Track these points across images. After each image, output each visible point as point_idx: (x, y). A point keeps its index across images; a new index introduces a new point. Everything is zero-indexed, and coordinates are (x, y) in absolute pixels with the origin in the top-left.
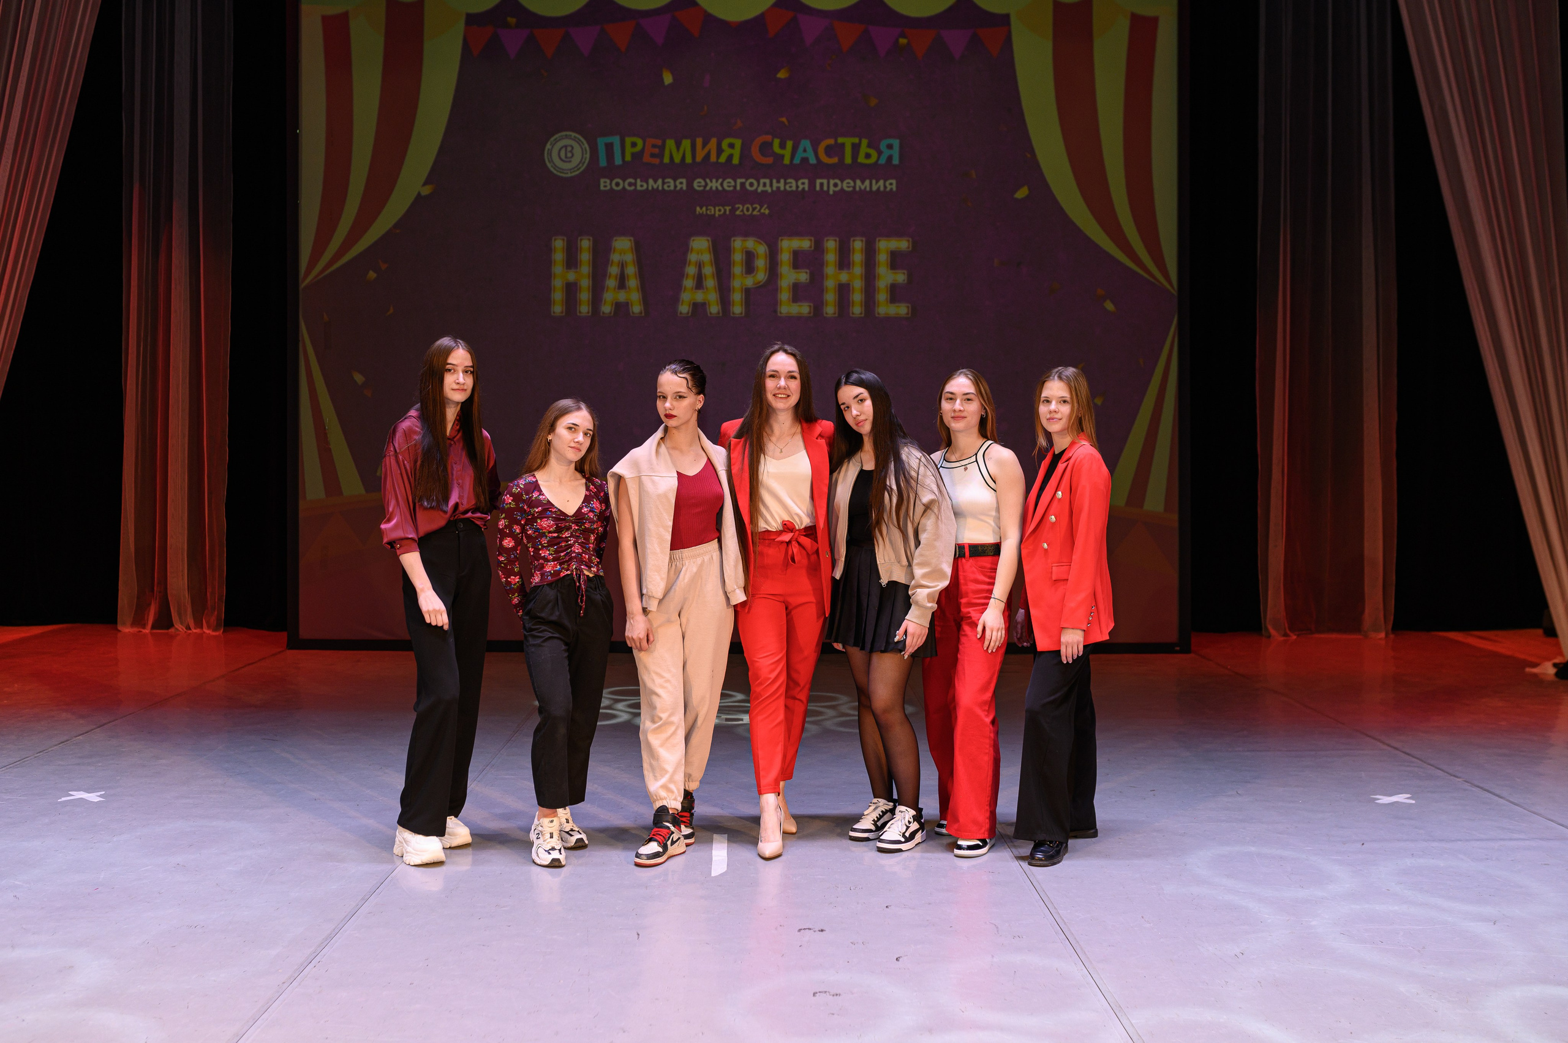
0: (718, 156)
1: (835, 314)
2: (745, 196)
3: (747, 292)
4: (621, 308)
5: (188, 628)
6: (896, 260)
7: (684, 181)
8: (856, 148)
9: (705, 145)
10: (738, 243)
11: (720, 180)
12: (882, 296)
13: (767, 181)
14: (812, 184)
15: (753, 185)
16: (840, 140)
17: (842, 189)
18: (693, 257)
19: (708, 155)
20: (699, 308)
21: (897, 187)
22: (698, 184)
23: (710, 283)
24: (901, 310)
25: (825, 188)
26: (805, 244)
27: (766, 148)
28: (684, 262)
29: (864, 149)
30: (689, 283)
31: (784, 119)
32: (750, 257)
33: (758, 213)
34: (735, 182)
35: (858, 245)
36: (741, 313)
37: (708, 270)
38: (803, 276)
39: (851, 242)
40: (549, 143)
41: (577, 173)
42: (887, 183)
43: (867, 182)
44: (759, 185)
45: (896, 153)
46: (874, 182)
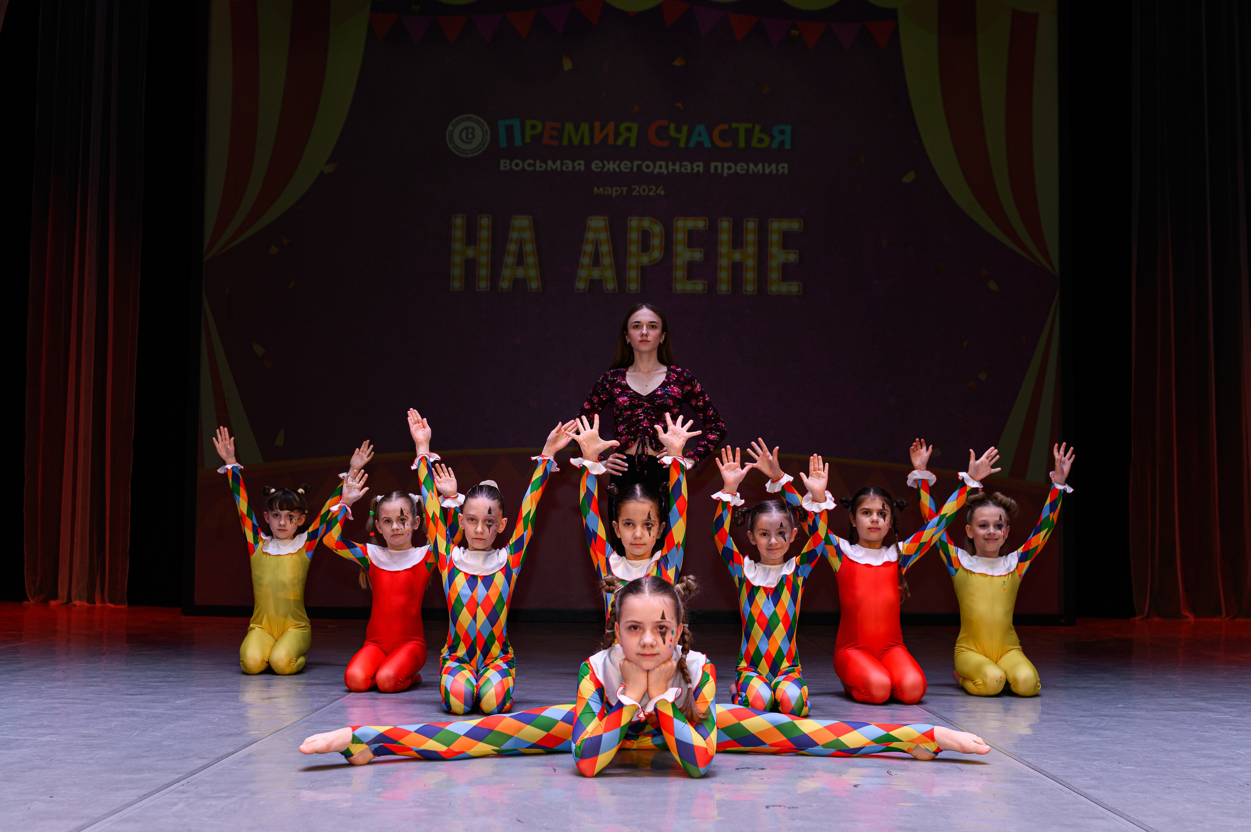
0: (616, 139)
1: (728, 291)
2: (641, 177)
3: (643, 269)
4: (519, 284)
6: (788, 240)
7: (582, 162)
8: (749, 133)
9: (602, 128)
10: (634, 223)
11: (617, 162)
12: (774, 275)
13: (663, 164)
14: (707, 167)
15: (648, 167)
16: (734, 125)
17: (736, 172)
18: (590, 236)
19: (606, 137)
20: (595, 284)
21: (789, 171)
22: (595, 166)
23: (607, 261)
24: (794, 288)
25: (719, 171)
26: (700, 224)
27: (662, 132)
28: (581, 240)
29: (757, 134)
30: (586, 260)
31: (679, 105)
32: (646, 236)
33: (654, 194)
34: (632, 164)
36: (637, 290)
37: (605, 248)
38: (698, 255)
39: (745, 223)
40: (451, 125)
41: (478, 153)
42: (780, 166)
43: (760, 166)
44: (655, 167)
45: (787, 138)
46: (767, 165)
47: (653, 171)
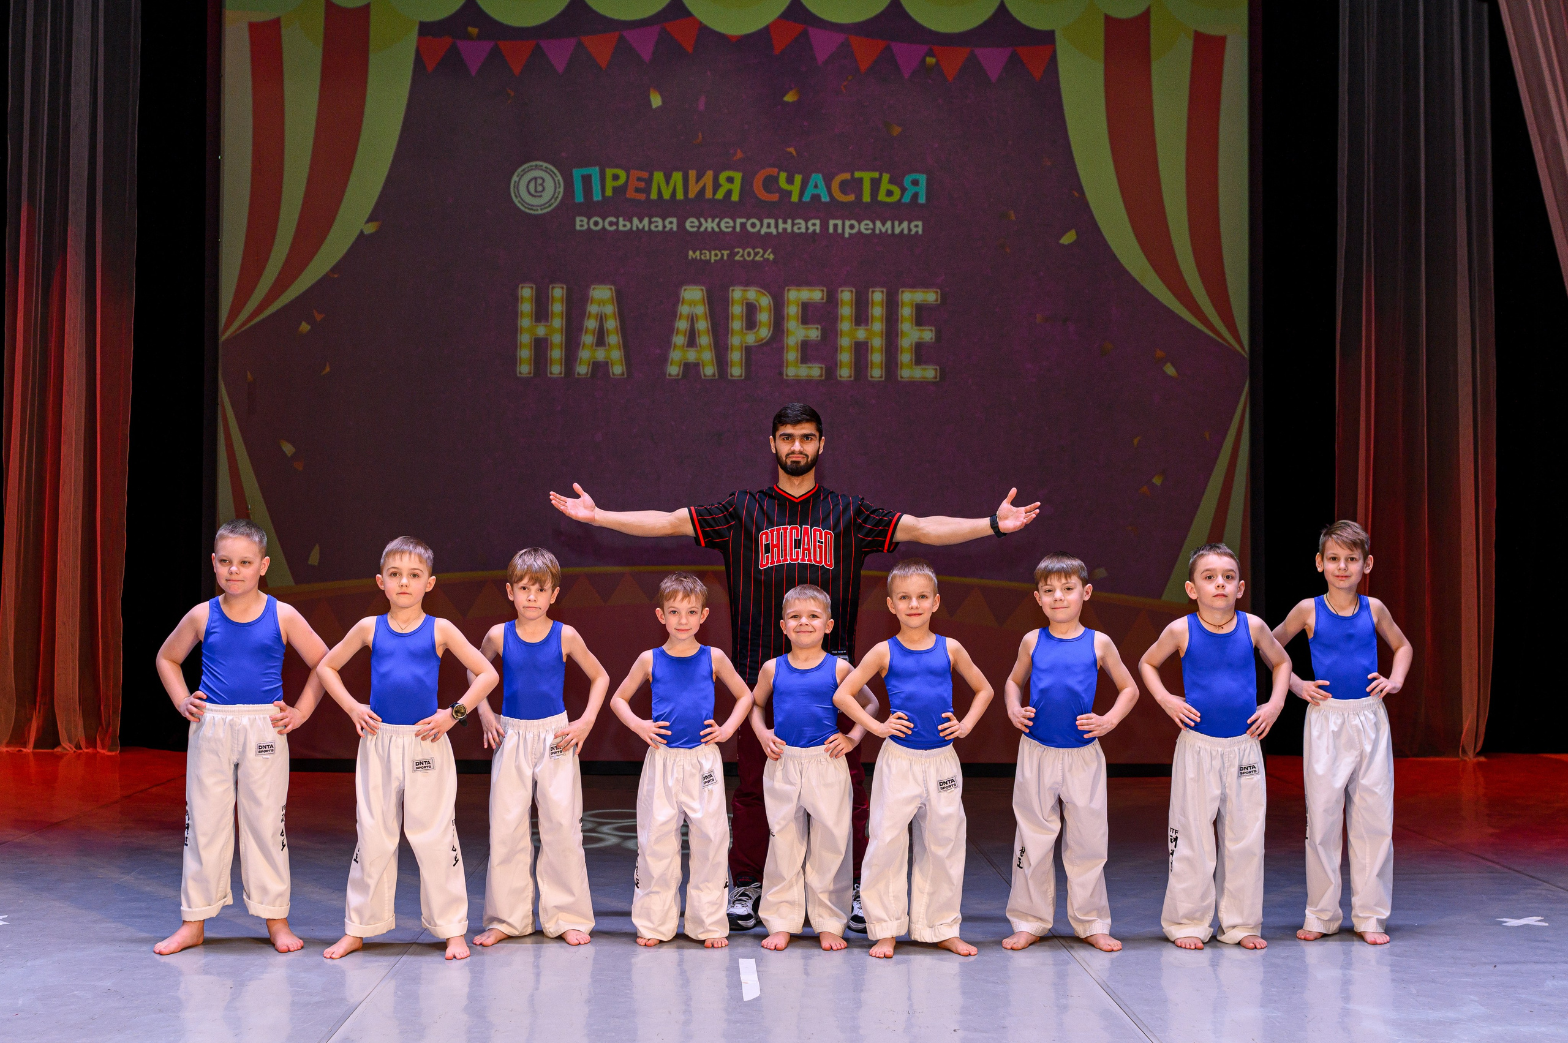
0: (715, 192)
1: (850, 377)
2: (745, 239)
3: (748, 350)
4: (600, 368)
5: (78, 747)
6: (922, 315)
7: (674, 220)
8: (875, 184)
9: (699, 179)
10: (736, 293)
11: (717, 220)
12: (906, 357)
13: (772, 222)
14: (824, 226)
15: (754, 226)
16: (857, 175)
17: (859, 232)
18: (684, 310)
19: (703, 190)
20: (691, 369)
21: (923, 230)
22: (691, 224)
23: (705, 340)
24: (929, 373)
25: (840, 230)
26: (816, 295)
27: (771, 183)
28: (673, 315)
29: (885, 185)
30: (679, 340)
31: (792, 150)
32: (751, 310)
33: (762, 259)
34: (735, 222)
35: (878, 296)
36: (741, 376)
37: (702, 325)
38: (814, 333)
39: (870, 294)
40: (516, 174)
41: (549, 209)
42: (912, 225)
43: (889, 224)
44: (762, 226)
45: (922, 189)
46: (896, 223)
47: (759, 231)
